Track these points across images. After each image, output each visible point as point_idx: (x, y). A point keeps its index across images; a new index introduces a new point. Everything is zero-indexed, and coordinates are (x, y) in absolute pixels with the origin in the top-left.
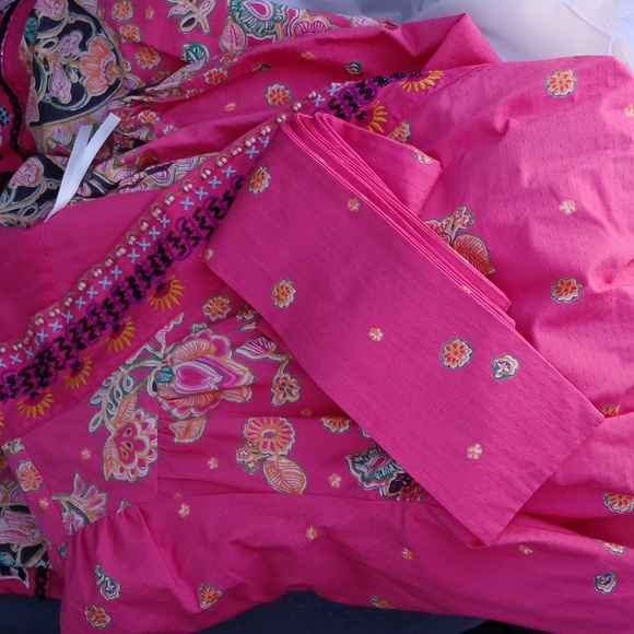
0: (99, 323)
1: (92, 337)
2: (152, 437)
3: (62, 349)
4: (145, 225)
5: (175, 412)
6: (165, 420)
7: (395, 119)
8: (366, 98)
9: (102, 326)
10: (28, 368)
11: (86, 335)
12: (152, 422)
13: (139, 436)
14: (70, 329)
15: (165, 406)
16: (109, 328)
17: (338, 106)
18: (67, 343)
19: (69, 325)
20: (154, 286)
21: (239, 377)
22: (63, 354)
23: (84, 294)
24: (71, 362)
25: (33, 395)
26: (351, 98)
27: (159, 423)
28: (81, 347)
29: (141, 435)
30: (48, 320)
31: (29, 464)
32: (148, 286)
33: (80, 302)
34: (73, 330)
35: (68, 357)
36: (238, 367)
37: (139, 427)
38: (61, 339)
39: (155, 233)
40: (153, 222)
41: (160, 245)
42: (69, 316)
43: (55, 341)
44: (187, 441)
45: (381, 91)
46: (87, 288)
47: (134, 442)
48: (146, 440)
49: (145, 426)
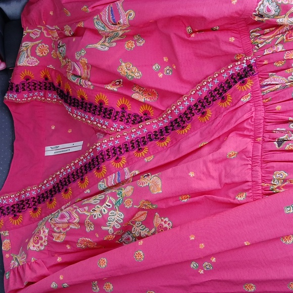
0: (47, 196)
1: (44, 200)
2: (46, 237)
3: (33, 201)
4: (68, 167)
5: (55, 229)
6: (52, 231)
7: (150, 153)
8: (144, 144)
9: (47, 197)
10: (15, 205)
11: (42, 199)
12: (47, 231)
14: (38, 196)
15: (53, 226)
16: (49, 198)
17: (133, 143)
18: (36, 200)
19: (39, 194)
20: (64, 189)
21: (75, 219)
22: (33, 203)
23: (45, 184)
24: (34, 207)
25: (15, 215)
26: (139, 142)
27: (49, 232)
28: (40, 203)
29: (42, 235)
30: (32, 190)
31: (8, 241)
32: (63, 188)
33: (43, 187)
34: (39, 196)
35: (34, 205)
36: (75, 215)
37: (42, 232)
38: (34, 198)
39: (69, 171)
40: (70, 167)
41: (69, 175)
42: (39, 191)
43: (32, 198)
44: (58, 241)
45: (149, 143)
46: (46, 183)
47: (40, 237)
48: (43, 237)
49: (44, 232)
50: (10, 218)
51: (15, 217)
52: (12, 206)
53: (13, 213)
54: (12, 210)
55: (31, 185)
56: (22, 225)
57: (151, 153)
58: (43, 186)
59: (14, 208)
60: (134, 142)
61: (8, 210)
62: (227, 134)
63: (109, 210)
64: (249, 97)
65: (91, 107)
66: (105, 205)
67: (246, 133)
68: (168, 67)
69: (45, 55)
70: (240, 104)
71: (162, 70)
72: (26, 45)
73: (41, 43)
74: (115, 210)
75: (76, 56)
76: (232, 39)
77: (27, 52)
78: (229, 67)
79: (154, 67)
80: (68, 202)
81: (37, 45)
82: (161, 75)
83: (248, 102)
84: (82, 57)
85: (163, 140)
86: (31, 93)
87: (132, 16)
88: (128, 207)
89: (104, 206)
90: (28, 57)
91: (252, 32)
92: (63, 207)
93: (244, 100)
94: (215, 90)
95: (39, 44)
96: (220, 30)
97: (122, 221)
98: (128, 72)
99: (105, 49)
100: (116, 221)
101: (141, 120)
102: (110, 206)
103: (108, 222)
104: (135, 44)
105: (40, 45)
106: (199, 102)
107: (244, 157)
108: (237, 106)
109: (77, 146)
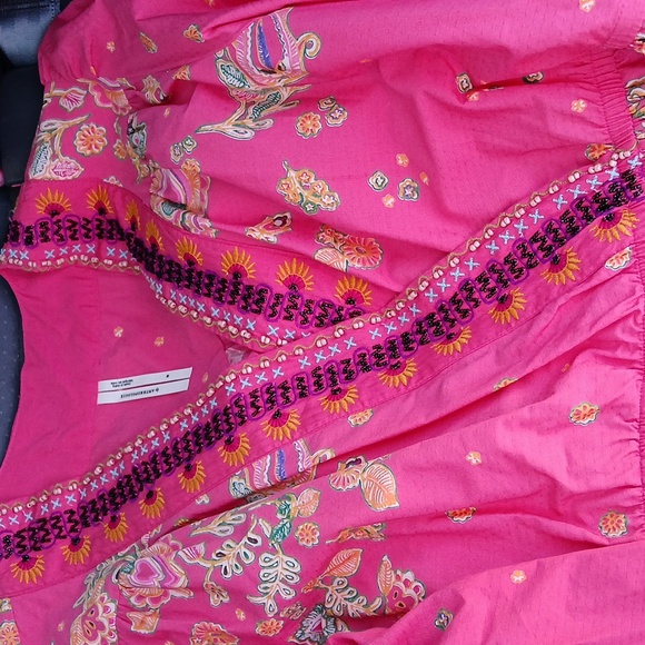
0: (104, 508)
1: (96, 519)
2: (111, 621)
3: (70, 521)
4: (153, 434)
5: (133, 600)
6: (124, 607)
7: (362, 404)
8: (347, 378)
9: (105, 511)
10: (24, 530)
11: (93, 515)
12: (113, 606)
13: (100, 618)
14: (82, 506)
15: (126, 593)
16: (109, 514)
17: (320, 376)
18: (76, 517)
19: (83, 501)
20: (145, 491)
21: (177, 578)
22: (69, 525)
23: (97, 477)
24: (73, 534)
25: (25, 559)
26: (333, 373)
27: (118, 609)
28: (86, 525)
29: (102, 618)
30: (66, 492)
31: (12, 625)
32: (141, 489)
33: (94, 485)
34: (83, 508)
35: (72, 530)
36: (177, 569)
37: (101, 610)
38: (72, 512)
39: (155, 443)
41: (155, 456)
42: (83, 494)
43: (66, 512)
44: (143, 632)
45: (362, 376)
46: (101, 474)
47: (97, 623)
48: (106, 623)
49: (106, 609)
50: (14, 564)
51: (26, 563)
52: (18, 535)
53: (20, 552)
54: (19, 546)
55: (64, 480)
56: (43, 583)
57: (367, 404)
58: (92, 480)
59: (23, 538)
60: (321, 372)
61: (8, 545)
62: (570, 357)
63: (258, 552)
64: (627, 258)
65: (211, 284)
66: (245, 540)
67: (620, 354)
68: (408, 181)
69: (97, 151)
70: (603, 276)
71: (392, 189)
72: (50, 128)
73: (87, 122)
74: (274, 552)
75: (172, 153)
76: (579, 106)
77: (52, 146)
78: (572, 179)
79: (372, 181)
80: (156, 526)
81: (77, 127)
82: (389, 202)
83: (625, 271)
84: (186, 156)
85: (396, 369)
86: (62, 246)
87: (313, 49)
88: (310, 545)
89: (243, 542)
90: (54, 157)
91: (633, 86)
92: (144, 539)
93: (614, 265)
94: (534, 239)
95: (81, 124)
96: (548, 82)
97: (297, 579)
98: (305, 193)
99: (246, 136)
100: (283, 581)
101: (340, 316)
102: (256, 541)
103: (263, 586)
104: (323, 121)
105: (85, 126)
106: (492, 269)
107: (618, 420)
108: (595, 282)
109: (176, 381)
